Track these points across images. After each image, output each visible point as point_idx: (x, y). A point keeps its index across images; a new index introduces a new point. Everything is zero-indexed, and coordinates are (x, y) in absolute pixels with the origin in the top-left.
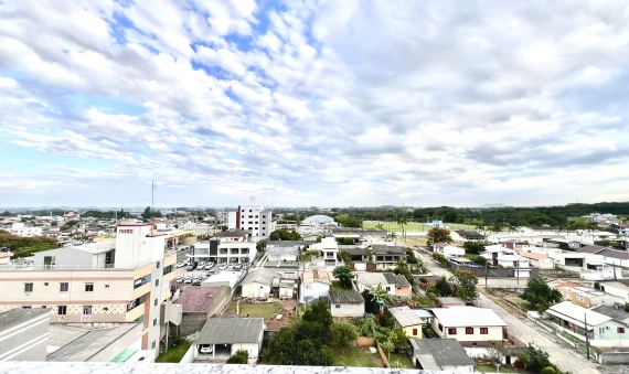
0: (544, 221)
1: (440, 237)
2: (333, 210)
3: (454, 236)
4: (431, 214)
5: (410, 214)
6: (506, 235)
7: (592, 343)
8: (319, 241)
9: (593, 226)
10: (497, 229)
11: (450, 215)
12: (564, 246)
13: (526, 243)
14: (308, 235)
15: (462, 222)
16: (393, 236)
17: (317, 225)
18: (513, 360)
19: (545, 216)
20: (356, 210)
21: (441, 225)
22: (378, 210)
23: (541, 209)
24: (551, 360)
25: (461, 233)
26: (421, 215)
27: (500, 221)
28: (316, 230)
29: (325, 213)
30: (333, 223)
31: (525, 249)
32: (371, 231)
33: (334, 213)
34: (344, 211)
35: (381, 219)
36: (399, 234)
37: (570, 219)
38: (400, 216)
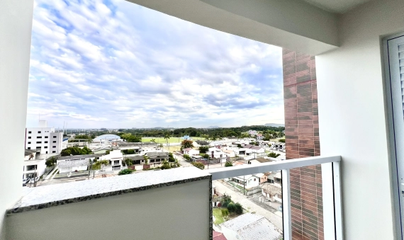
0: (233, 134)
1: (187, 145)
2: (120, 130)
3: (195, 144)
4: (183, 132)
5: (172, 132)
6: (218, 142)
7: (246, 187)
8: (108, 153)
9: (249, 136)
10: (214, 139)
11: (193, 133)
12: (239, 146)
13: (226, 146)
14: (99, 150)
15: (199, 136)
16: (161, 146)
17: (106, 142)
18: (217, 203)
19: (234, 132)
20: (137, 131)
21: (189, 138)
22: (152, 130)
23: (232, 129)
24: (232, 199)
25: (198, 142)
26: (178, 133)
27: (216, 135)
28: (106, 146)
29: (113, 133)
30: (120, 139)
31: (225, 148)
32: (147, 144)
33: (121, 133)
34: (129, 131)
35: (154, 136)
36: (164, 144)
37: (242, 133)
38: (166, 133)
